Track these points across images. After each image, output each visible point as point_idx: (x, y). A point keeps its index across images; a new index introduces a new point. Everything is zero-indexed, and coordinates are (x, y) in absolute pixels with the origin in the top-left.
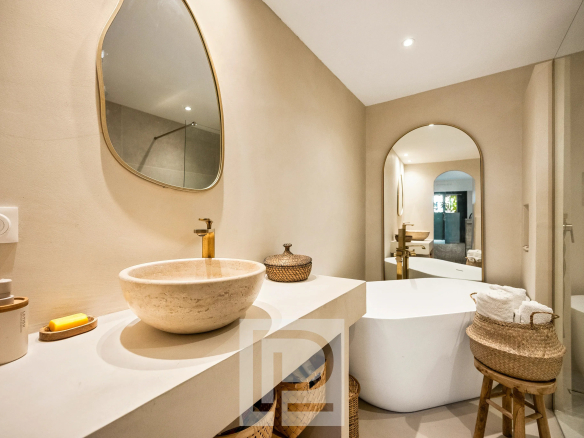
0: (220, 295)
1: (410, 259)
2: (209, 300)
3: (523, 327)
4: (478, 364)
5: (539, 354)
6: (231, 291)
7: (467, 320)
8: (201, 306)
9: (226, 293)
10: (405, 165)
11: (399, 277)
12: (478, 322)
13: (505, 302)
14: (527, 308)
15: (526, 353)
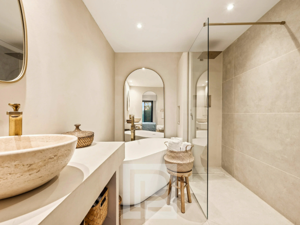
0: (51, 158)
1: (136, 131)
2: (41, 163)
3: (184, 152)
4: (169, 171)
5: (188, 161)
6: (59, 154)
7: (163, 154)
8: (32, 169)
9: (55, 156)
10: (130, 86)
11: (132, 140)
12: (169, 154)
13: (178, 144)
14: (185, 145)
15: (185, 162)
